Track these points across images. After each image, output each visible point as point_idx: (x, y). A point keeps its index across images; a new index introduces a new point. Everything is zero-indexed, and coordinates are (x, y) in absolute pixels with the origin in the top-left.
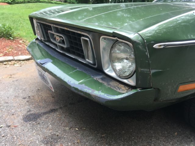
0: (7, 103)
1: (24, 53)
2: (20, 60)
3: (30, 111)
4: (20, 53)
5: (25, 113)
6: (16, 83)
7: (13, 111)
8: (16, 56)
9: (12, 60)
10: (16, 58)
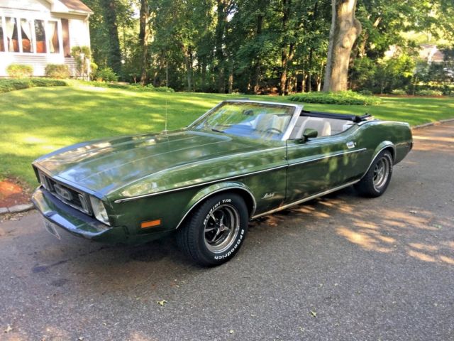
0: (12, 260)
1: (21, 201)
2: (17, 212)
3: (38, 264)
4: (16, 202)
5: (32, 266)
6: (17, 240)
7: (20, 266)
8: (10, 206)
9: (6, 213)
10: (11, 209)
